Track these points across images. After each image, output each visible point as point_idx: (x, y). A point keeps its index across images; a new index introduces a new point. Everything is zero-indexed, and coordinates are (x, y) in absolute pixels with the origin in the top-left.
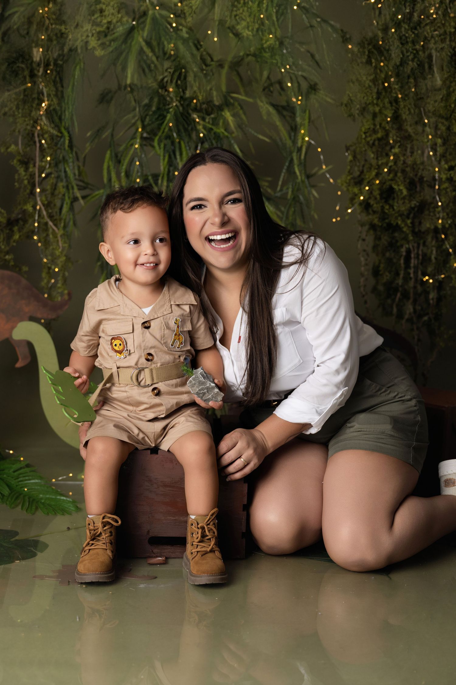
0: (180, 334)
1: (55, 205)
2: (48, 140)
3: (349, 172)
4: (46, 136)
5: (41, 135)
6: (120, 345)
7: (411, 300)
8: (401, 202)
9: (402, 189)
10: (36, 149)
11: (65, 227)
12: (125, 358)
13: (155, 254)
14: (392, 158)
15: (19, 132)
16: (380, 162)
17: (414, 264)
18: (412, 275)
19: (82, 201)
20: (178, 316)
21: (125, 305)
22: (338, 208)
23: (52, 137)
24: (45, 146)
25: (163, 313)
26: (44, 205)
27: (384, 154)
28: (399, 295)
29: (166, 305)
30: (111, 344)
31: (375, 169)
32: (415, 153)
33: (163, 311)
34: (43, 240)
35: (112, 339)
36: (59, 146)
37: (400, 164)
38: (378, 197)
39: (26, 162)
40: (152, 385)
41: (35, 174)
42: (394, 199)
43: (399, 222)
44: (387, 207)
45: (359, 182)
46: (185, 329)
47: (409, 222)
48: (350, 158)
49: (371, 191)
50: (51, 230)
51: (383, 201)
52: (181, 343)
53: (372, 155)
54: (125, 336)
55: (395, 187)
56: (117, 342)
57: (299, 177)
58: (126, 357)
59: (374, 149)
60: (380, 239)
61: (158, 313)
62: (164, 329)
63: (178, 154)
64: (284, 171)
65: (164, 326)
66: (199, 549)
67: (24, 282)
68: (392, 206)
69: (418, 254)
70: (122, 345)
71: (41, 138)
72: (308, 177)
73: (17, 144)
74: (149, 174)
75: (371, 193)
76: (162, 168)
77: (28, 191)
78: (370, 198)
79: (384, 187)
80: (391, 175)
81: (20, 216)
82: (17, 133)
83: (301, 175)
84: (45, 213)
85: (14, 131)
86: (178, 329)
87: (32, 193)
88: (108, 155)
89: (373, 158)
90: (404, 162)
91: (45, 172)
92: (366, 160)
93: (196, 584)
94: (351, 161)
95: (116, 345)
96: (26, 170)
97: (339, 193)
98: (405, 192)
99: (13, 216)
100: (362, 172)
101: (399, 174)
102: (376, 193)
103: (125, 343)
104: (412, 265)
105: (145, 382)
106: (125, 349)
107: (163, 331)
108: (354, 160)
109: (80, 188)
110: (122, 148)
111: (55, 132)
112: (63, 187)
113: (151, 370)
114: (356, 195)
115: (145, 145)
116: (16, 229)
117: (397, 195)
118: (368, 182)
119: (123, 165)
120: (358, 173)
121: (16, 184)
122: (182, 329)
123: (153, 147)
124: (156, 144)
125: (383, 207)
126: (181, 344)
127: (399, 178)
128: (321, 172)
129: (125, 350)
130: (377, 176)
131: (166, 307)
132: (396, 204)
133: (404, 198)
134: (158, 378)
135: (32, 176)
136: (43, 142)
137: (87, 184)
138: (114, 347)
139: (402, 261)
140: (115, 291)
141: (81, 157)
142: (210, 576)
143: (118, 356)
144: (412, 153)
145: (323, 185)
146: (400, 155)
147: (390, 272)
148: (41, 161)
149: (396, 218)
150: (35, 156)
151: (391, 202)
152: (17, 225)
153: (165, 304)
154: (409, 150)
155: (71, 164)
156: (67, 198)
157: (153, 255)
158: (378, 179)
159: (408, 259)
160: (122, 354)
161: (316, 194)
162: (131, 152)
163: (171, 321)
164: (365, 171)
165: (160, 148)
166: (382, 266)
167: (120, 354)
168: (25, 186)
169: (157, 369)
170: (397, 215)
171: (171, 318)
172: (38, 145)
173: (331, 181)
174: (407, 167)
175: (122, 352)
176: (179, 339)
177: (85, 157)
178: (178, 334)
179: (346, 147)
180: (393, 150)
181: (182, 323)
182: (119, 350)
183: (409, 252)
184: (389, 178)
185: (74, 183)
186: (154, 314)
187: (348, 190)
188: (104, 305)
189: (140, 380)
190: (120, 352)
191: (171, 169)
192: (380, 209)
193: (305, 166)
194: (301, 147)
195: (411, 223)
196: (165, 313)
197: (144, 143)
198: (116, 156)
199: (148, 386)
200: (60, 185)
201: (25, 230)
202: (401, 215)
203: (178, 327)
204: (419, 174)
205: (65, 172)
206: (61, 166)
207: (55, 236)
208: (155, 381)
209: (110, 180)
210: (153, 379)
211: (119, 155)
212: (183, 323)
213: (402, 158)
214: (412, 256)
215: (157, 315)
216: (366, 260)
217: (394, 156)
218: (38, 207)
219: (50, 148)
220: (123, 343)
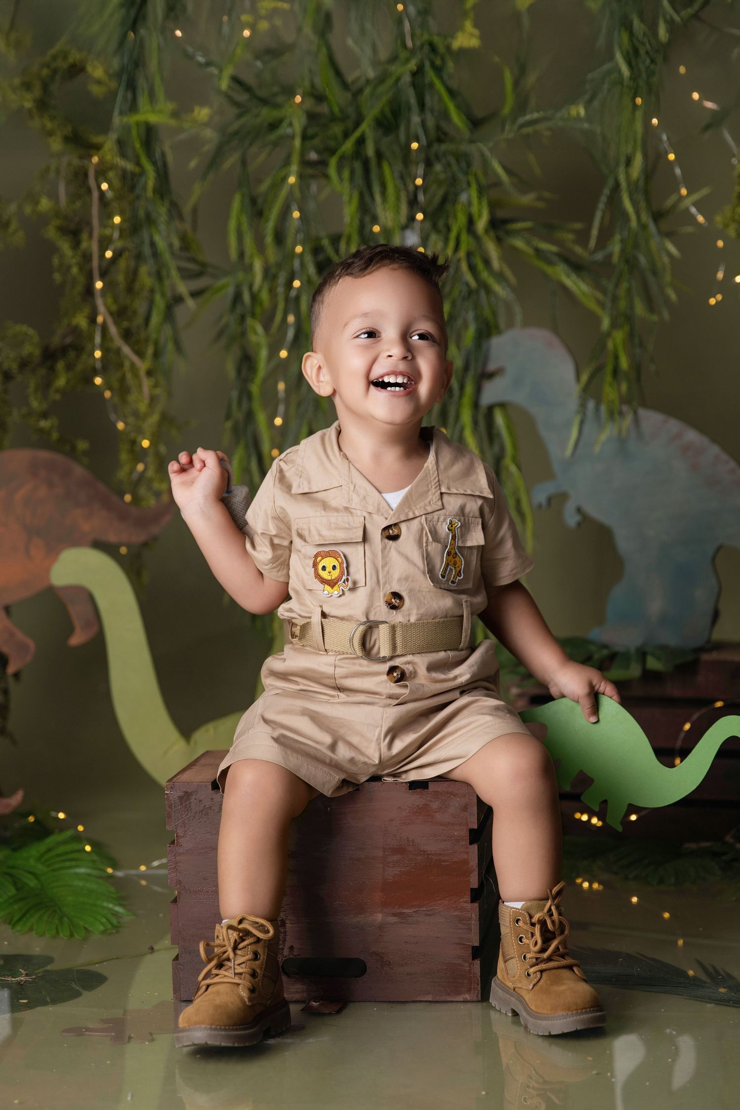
0: (456, 553)
1: (135, 312)
2: (117, 183)
3: (738, 197)
4: (111, 174)
5: (101, 174)
6: (334, 567)
10: (92, 204)
11: (156, 355)
12: (340, 596)
15: (58, 171)
19: (190, 303)
20: (455, 516)
21: (352, 487)
23: (124, 175)
24: (110, 195)
25: (425, 509)
26: (111, 313)
29: (430, 492)
30: (315, 565)
33: (426, 505)
34: (115, 384)
35: (316, 556)
36: (136, 192)
39: (74, 230)
40: (392, 658)
41: (91, 253)
46: (469, 544)
50: (127, 364)
52: (458, 571)
54: (346, 550)
56: (329, 562)
57: (634, 218)
58: (343, 594)
61: (414, 508)
62: (427, 542)
63: (377, 189)
64: (602, 206)
65: (426, 534)
66: (542, 966)
67: (79, 471)
70: (338, 570)
71: (100, 179)
73: (55, 195)
74: (323, 234)
76: (347, 219)
77: (80, 288)
81: (68, 340)
82: (52, 175)
83: (637, 212)
84: (113, 330)
85: (47, 170)
86: (453, 541)
87: (89, 290)
88: (236, 204)
91: (113, 246)
95: (324, 568)
96: (76, 244)
97: (719, 244)
99: (56, 341)
103: (345, 565)
105: (378, 652)
106: (344, 578)
107: (424, 545)
109: (187, 275)
110: (264, 187)
111: (129, 166)
112: (149, 274)
113: (393, 628)
115: (313, 177)
116: (60, 365)
119: (267, 221)
121: (56, 275)
122: (462, 542)
123: (327, 177)
124: (332, 171)
126: (458, 575)
129: (343, 580)
131: (431, 497)
134: (405, 645)
135: (87, 258)
136: (105, 186)
137: (203, 265)
138: (321, 572)
140: (335, 455)
141: (187, 209)
143: (326, 592)
145: (684, 228)
148: (103, 225)
150: (92, 217)
152: (63, 359)
153: (428, 491)
155: (162, 227)
156: (158, 298)
160: (336, 587)
161: (673, 249)
162: (284, 193)
163: (442, 525)
165: (341, 179)
167: (332, 587)
168: (75, 279)
169: (407, 627)
171: (442, 519)
172: (96, 195)
173: (701, 219)
175: (336, 584)
176: (455, 564)
177: (195, 211)
178: (453, 552)
181: (461, 531)
182: (329, 578)
185: (172, 265)
186: (406, 510)
188: (309, 483)
189: (368, 646)
190: (332, 583)
191: (367, 219)
193: (646, 195)
196: (429, 509)
197: (310, 171)
198: (253, 201)
199: (384, 660)
200: (144, 270)
201: (79, 367)
203: (454, 538)
205: (153, 244)
206: (145, 234)
207: (136, 375)
208: (399, 652)
209: (241, 255)
210: (394, 647)
211: (260, 201)
212: (463, 529)
215: (414, 513)
218: (100, 319)
219: (119, 197)
220: (341, 564)
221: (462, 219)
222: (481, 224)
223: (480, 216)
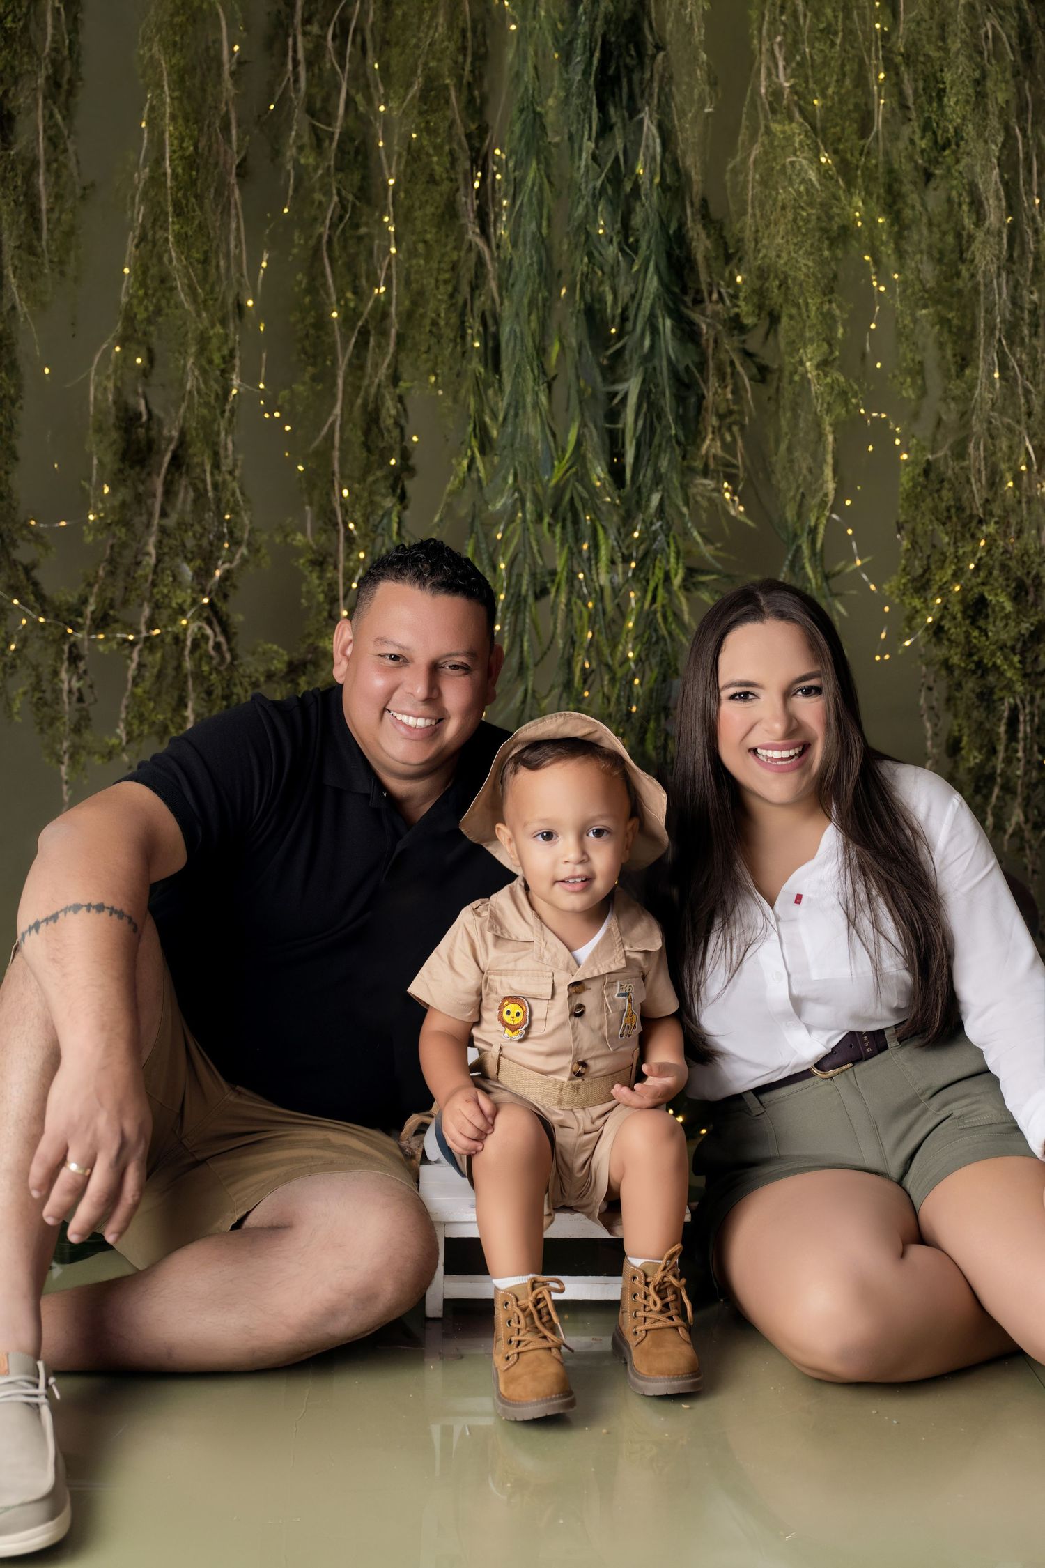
2: (360, 521)
3: (904, 570)
6: (518, 1014)
7: (1019, 799)
8: (1000, 624)
9: (1002, 601)
10: (338, 538)
13: (584, 859)
14: (982, 543)
16: (961, 552)
17: (1025, 732)
18: (1020, 754)
21: (545, 944)
22: (883, 635)
23: (367, 516)
24: (356, 533)
25: (609, 968)
27: (968, 535)
28: (996, 791)
30: (501, 1008)
31: (951, 563)
32: (1026, 535)
33: (610, 963)
35: (504, 1001)
36: (380, 530)
37: (997, 553)
38: (959, 616)
39: (321, 562)
41: (337, 583)
42: (987, 617)
43: (999, 662)
44: (976, 633)
45: (921, 585)
47: (1016, 659)
48: (906, 544)
49: (945, 607)
51: (968, 622)
53: (946, 539)
54: (533, 1002)
55: (990, 598)
57: (813, 581)
59: (949, 527)
60: (959, 686)
61: (599, 966)
64: (785, 569)
66: (648, 1325)
68: (984, 632)
69: (1032, 714)
70: (521, 1017)
71: (347, 519)
72: (827, 577)
73: (304, 533)
75: (946, 608)
77: (325, 614)
78: (942, 617)
79: (970, 596)
80: (982, 574)
81: (310, 656)
83: (815, 577)
89: (949, 544)
90: (1006, 551)
92: (934, 546)
93: (648, 1393)
94: (908, 550)
95: (508, 1013)
96: (322, 575)
97: (887, 609)
98: (1009, 607)
99: (299, 657)
100: (927, 569)
101: (996, 573)
102: (956, 609)
103: (528, 1015)
104: (1021, 735)
106: (526, 1025)
108: (913, 547)
114: (916, 611)
117: (994, 611)
118: (941, 588)
120: (920, 571)
121: (303, 601)
125: (968, 635)
127: (996, 580)
128: (851, 568)
129: (524, 1027)
130: (956, 576)
131: (615, 955)
132: (991, 627)
133: (1007, 617)
135: (332, 585)
136: (351, 526)
138: (505, 1016)
139: (1002, 729)
140: (527, 913)
142: (673, 1379)
143: (505, 1035)
144: (1019, 533)
145: (854, 592)
146: (998, 538)
147: (980, 750)
148: (347, 558)
149: (993, 654)
150: (337, 550)
151: (981, 623)
152: (304, 674)
154: (1013, 529)
157: (581, 862)
158: (958, 582)
159: (1013, 723)
160: (516, 1033)
161: (842, 610)
164: (933, 567)
166: (965, 739)
167: (513, 1032)
168: (319, 604)
170: (993, 647)
172: (343, 533)
173: (873, 587)
174: (1010, 558)
175: (516, 1030)
179: (897, 523)
180: (984, 528)
182: (512, 1023)
183: (1014, 711)
184: (979, 580)
186: (592, 968)
187: (902, 601)
190: (513, 1028)
192: (962, 638)
193: (822, 560)
194: (816, 527)
195: (1020, 662)
202: (1002, 647)
203: (630, 1002)
204: (1034, 572)
213: (1001, 543)
214: (1021, 718)
215: (599, 972)
216: (936, 725)
217: (986, 538)
219: (364, 536)
220: (524, 1012)
221: (659, 574)
222: (677, 581)
223: (676, 575)
